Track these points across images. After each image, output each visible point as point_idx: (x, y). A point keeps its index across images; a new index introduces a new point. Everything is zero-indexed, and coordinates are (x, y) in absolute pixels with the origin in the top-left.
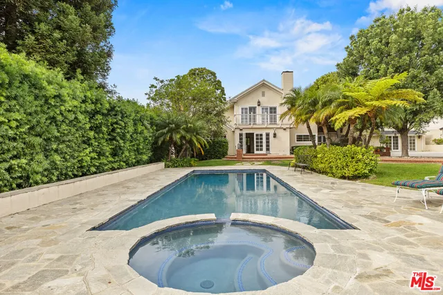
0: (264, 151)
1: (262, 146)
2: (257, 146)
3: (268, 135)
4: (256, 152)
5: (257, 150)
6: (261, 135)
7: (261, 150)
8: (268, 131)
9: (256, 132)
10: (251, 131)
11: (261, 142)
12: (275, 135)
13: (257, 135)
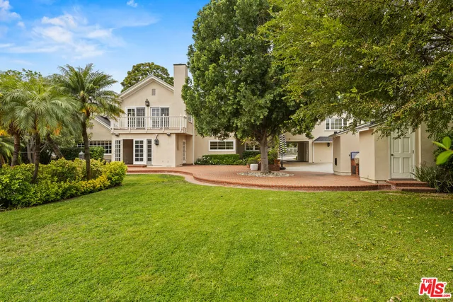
0: (145, 162)
1: (142, 155)
2: (137, 155)
3: (149, 142)
4: (135, 163)
5: (137, 160)
6: (142, 142)
7: (142, 160)
8: (149, 137)
9: (135, 139)
10: (129, 138)
11: (142, 151)
12: (157, 143)
13: (137, 142)
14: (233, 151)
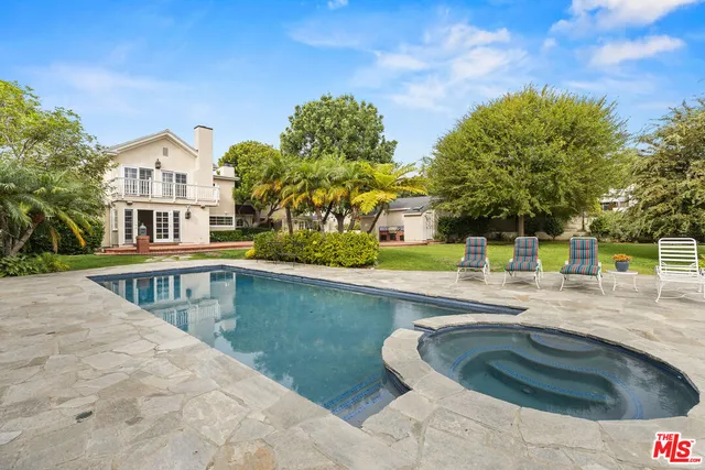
0: (171, 239)
1: (166, 231)
2: (159, 231)
3: (176, 214)
4: (156, 240)
5: (159, 237)
6: (166, 214)
7: (166, 236)
8: (177, 209)
9: (156, 209)
10: (148, 208)
11: (166, 225)
12: (188, 216)
13: (158, 214)
14: (233, 227)
